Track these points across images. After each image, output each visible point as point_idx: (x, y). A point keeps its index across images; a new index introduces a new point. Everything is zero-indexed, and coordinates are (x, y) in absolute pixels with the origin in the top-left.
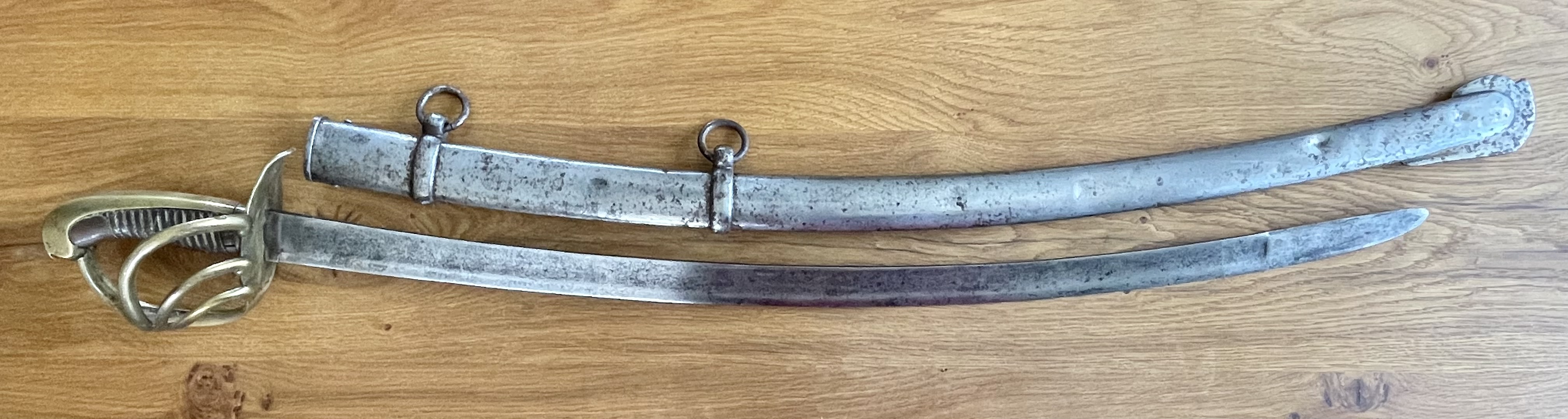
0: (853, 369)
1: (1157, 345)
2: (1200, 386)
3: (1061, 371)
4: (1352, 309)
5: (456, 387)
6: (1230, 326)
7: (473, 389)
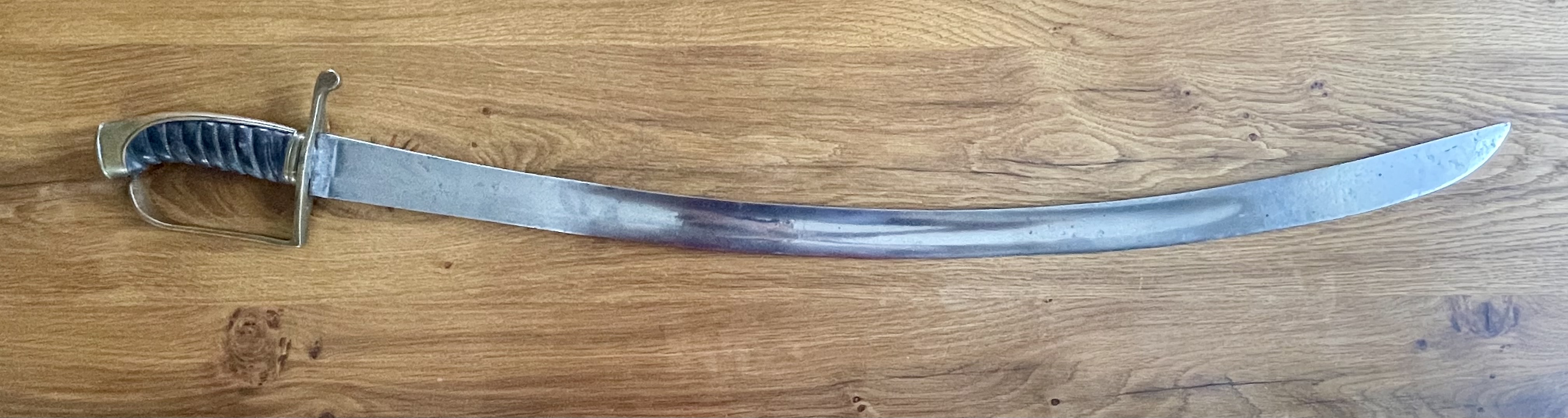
0: (951, 301)
1: (1274, 270)
2: (1320, 313)
3: (1173, 299)
4: (1475, 227)
5: (522, 328)
6: (1349, 248)
7: (540, 331)
